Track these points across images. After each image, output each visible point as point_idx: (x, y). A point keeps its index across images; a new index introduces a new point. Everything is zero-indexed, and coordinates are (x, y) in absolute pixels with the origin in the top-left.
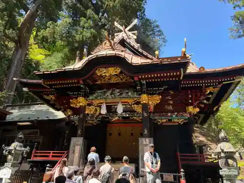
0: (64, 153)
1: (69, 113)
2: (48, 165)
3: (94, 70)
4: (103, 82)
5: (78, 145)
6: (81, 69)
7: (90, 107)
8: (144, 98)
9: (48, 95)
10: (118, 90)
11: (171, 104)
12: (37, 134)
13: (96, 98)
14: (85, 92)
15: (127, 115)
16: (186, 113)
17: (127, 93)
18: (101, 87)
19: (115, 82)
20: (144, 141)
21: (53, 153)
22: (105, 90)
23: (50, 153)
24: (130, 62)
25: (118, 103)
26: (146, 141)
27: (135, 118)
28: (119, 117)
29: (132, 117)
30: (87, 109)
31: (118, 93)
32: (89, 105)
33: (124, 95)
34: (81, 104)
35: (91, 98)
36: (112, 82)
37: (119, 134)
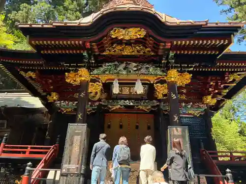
0: (49, 148)
1: (55, 98)
2: (30, 163)
3: (108, 29)
4: (112, 53)
5: (78, 134)
6: (91, 25)
7: (95, 84)
8: (173, 75)
9: (26, 71)
10: (134, 64)
11: (184, 93)
12: (4, 126)
13: (104, 72)
14: (88, 62)
15: (131, 104)
16: (203, 103)
17: (147, 68)
18: (110, 59)
19: (129, 54)
20: (175, 131)
21: (31, 148)
22: (116, 63)
23: (27, 148)
24: (163, 20)
25: (136, 80)
26: (177, 130)
27: (141, 107)
28: (121, 106)
29: (137, 106)
30: (90, 86)
31: (135, 67)
32: (93, 81)
33: (143, 71)
34: (83, 79)
35: (95, 72)
36: (126, 53)
37: (121, 127)
